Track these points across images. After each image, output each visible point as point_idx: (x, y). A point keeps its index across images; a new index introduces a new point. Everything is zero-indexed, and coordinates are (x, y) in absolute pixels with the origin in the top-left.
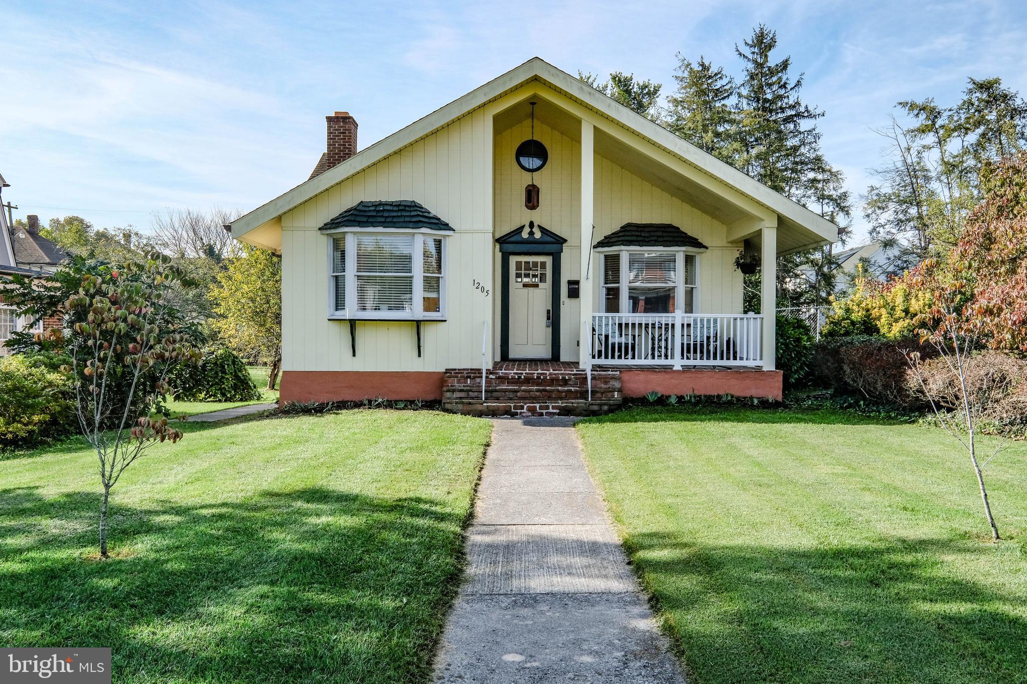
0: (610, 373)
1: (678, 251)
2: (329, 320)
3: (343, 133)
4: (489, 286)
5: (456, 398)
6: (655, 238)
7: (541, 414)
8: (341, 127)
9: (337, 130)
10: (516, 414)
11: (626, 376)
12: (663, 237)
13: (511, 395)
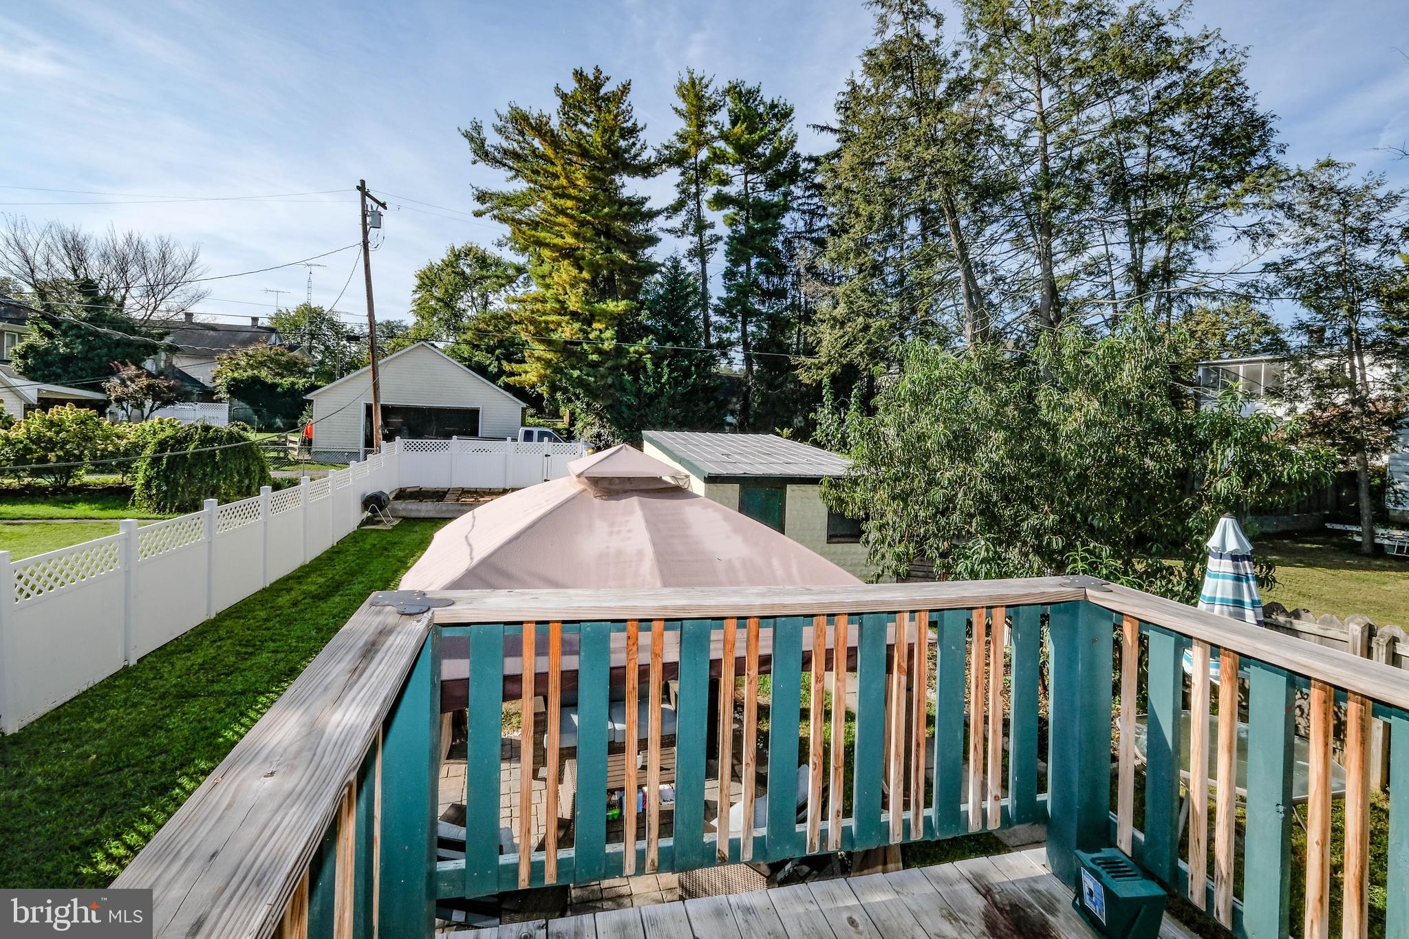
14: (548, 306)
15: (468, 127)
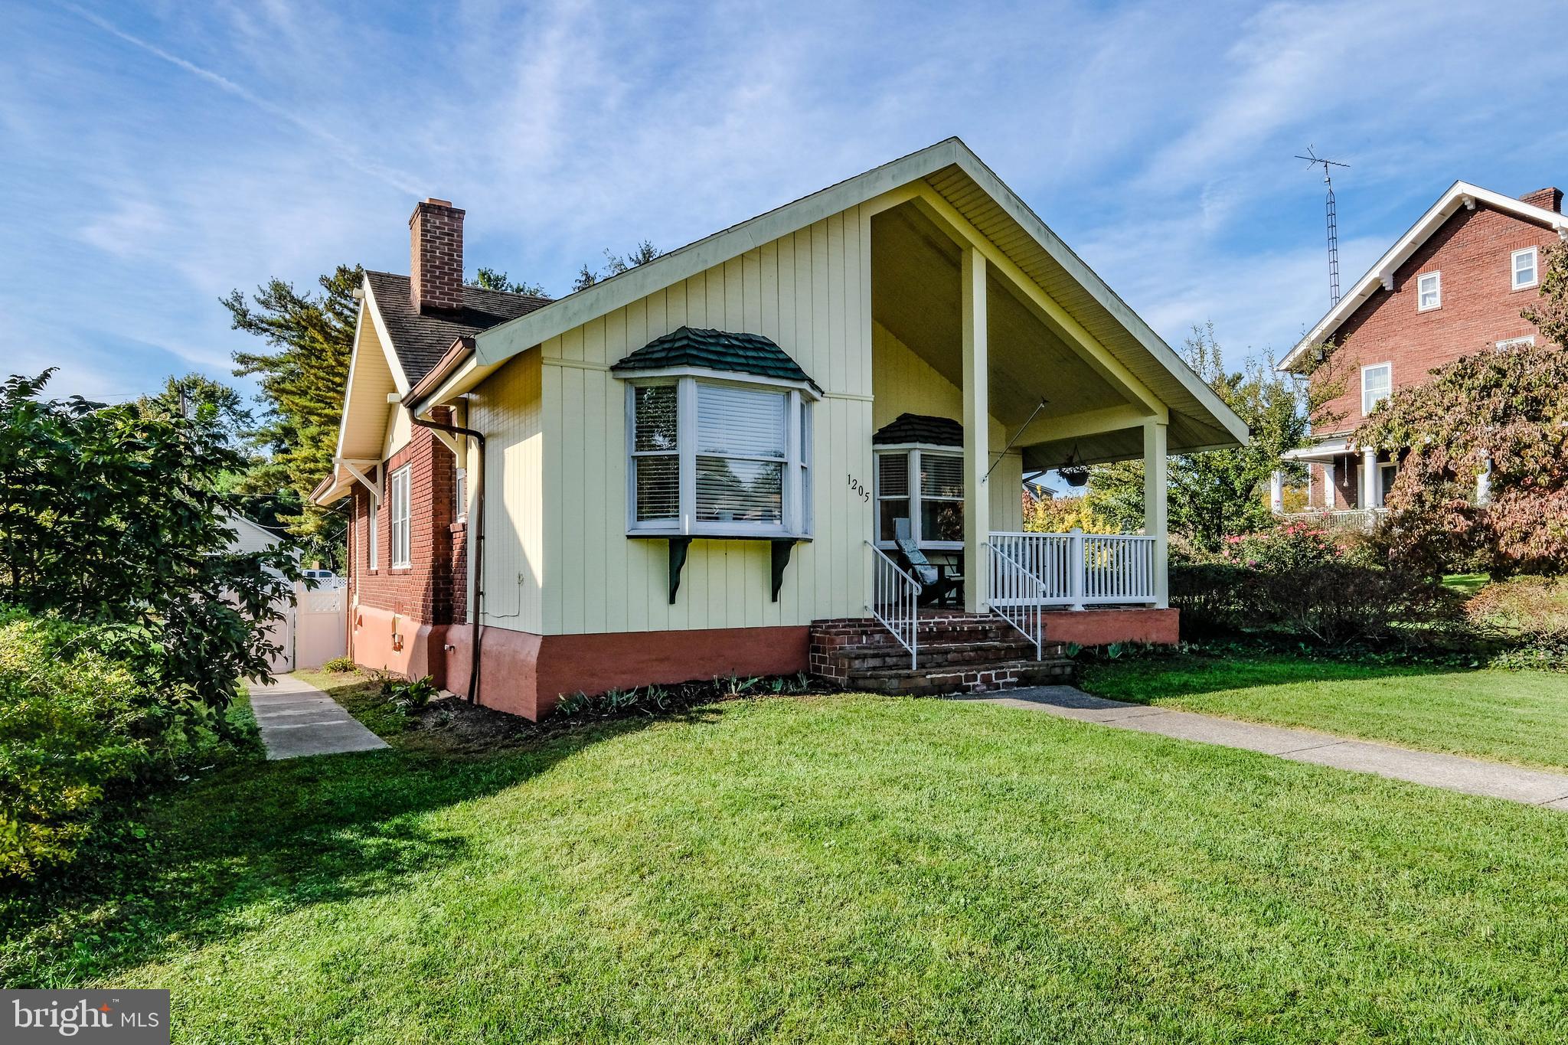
2: (629, 537)
3: (448, 235)
4: (868, 488)
5: (868, 669)
6: (949, 435)
7: (998, 686)
8: (446, 224)
9: (438, 228)
10: (968, 688)
13: (938, 658)
14: (320, 465)
15: (230, 298)
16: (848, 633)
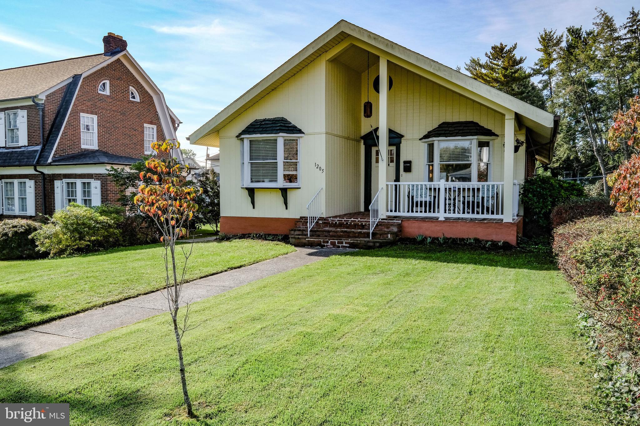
0: (395, 221)
1: (473, 139)
2: (242, 188)
4: (323, 167)
5: (297, 235)
6: (457, 131)
7: (339, 247)
10: (324, 246)
11: (406, 224)
12: (463, 130)
13: (326, 234)
16: (301, 222)
